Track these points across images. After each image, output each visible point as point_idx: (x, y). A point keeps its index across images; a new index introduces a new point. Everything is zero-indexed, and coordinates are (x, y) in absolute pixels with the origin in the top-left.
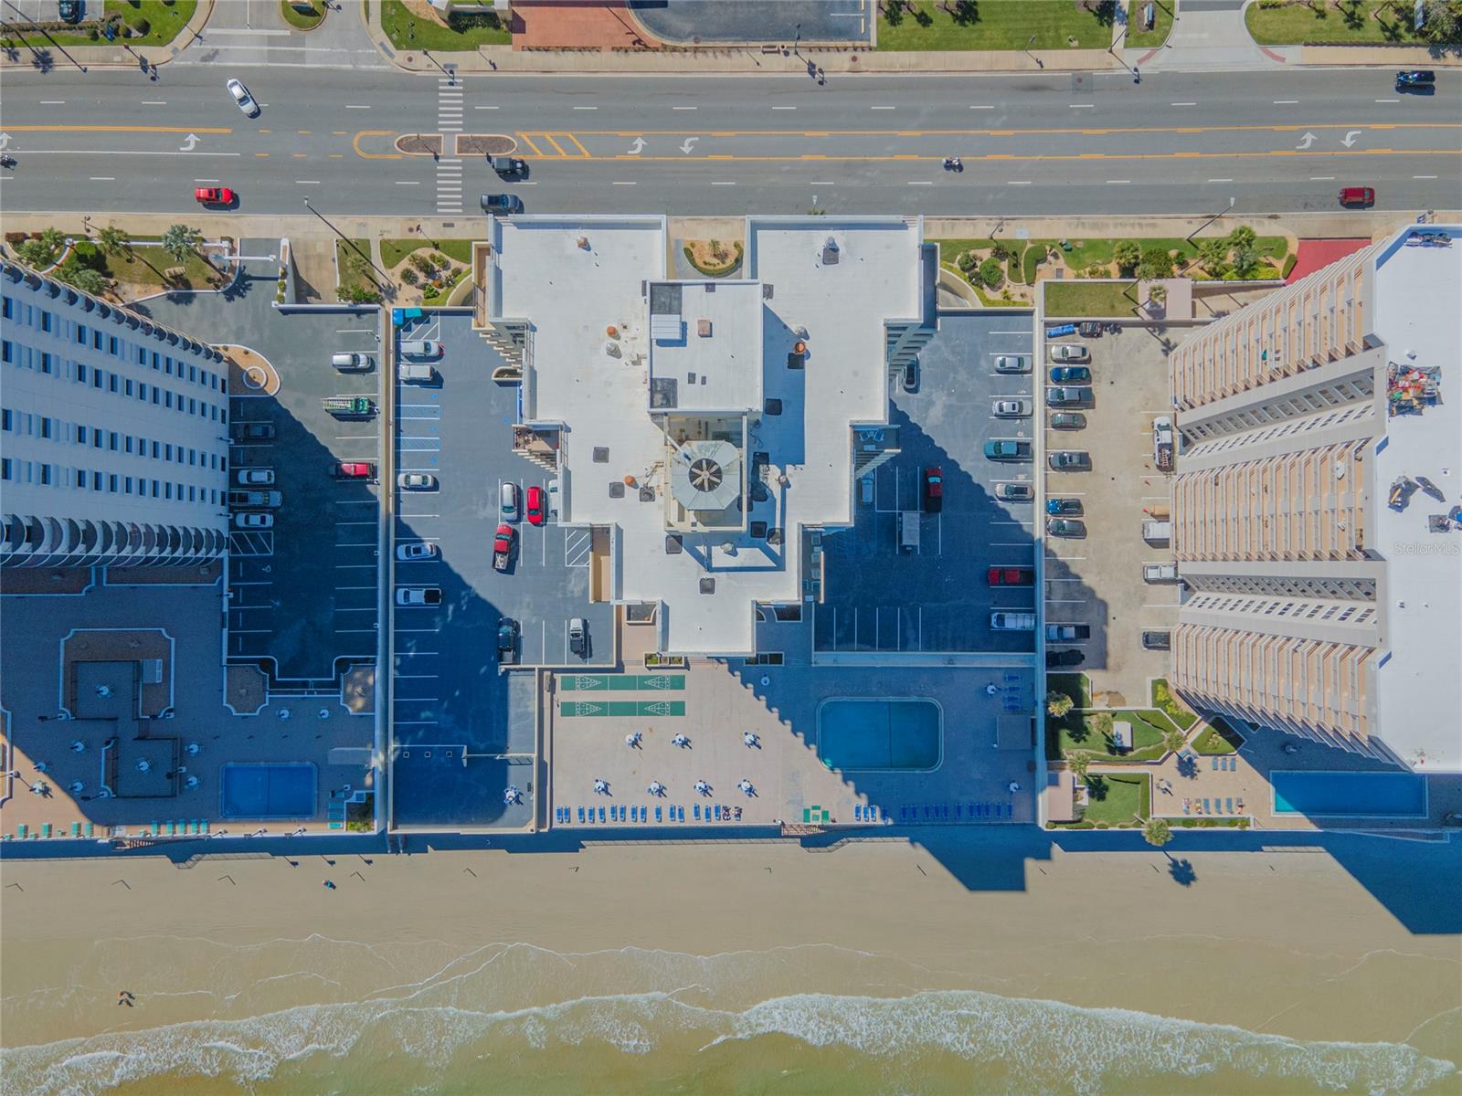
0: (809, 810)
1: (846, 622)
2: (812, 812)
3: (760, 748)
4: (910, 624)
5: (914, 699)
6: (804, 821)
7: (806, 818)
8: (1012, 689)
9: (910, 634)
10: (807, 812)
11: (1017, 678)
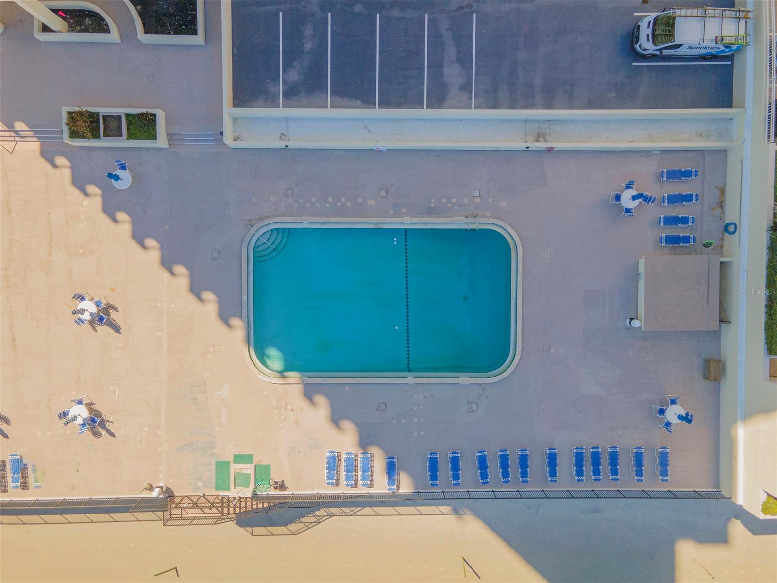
0: (227, 464)
1: (308, 46)
2: (234, 468)
3: (117, 329)
4: (451, 51)
5: (458, 222)
6: (218, 488)
7: (222, 482)
8: (675, 199)
9: (452, 73)
10: (222, 467)
11: (687, 174)
